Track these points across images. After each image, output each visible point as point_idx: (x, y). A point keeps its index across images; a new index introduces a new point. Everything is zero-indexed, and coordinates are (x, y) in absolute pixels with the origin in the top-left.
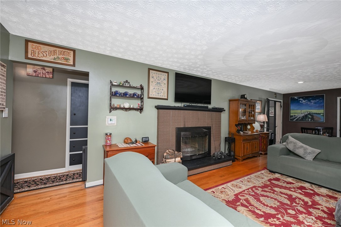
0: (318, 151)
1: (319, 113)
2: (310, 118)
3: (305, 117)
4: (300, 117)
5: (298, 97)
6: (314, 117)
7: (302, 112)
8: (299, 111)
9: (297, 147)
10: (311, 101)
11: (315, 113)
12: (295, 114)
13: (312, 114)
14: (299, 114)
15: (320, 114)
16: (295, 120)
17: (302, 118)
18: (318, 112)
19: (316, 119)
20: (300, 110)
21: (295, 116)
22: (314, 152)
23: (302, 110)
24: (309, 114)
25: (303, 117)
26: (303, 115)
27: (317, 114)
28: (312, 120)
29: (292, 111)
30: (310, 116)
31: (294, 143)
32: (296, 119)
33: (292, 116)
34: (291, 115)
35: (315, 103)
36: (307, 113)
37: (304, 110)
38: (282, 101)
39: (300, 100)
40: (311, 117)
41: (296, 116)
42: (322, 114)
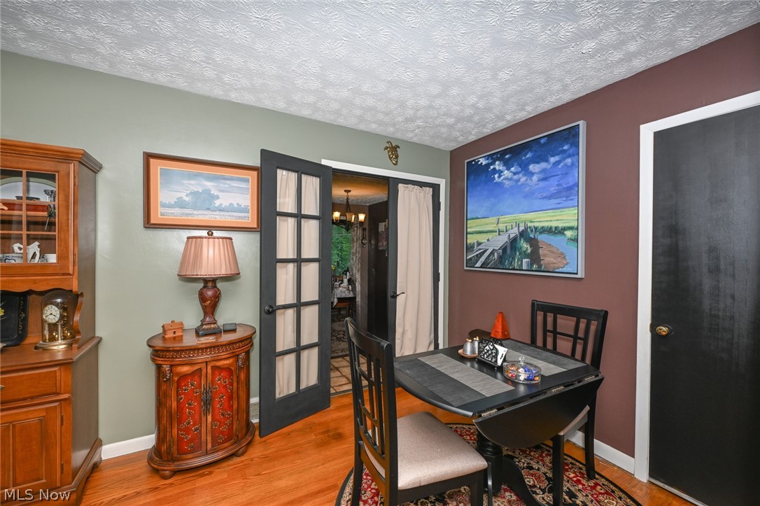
1: (561, 225)
2: (525, 255)
3: (508, 251)
4: (492, 253)
6: (541, 251)
7: (502, 227)
8: (490, 223)
11: (543, 230)
12: (482, 238)
13: (532, 236)
14: (490, 236)
15: (560, 231)
16: (478, 264)
17: (501, 258)
18: (554, 224)
19: (548, 259)
20: (494, 219)
21: (479, 244)
23: (503, 219)
24: (523, 234)
25: (504, 249)
26: (503, 240)
27: (550, 230)
28: (532, 263)
30: (525, 246)
32: (483, 259)
33: (470, 248)
34: (471, 239)
36: (514, 232)
37: (508, 218)
38: (443, 183)
40: (529, 251)
41: (482, 248)
42: (569, 234)
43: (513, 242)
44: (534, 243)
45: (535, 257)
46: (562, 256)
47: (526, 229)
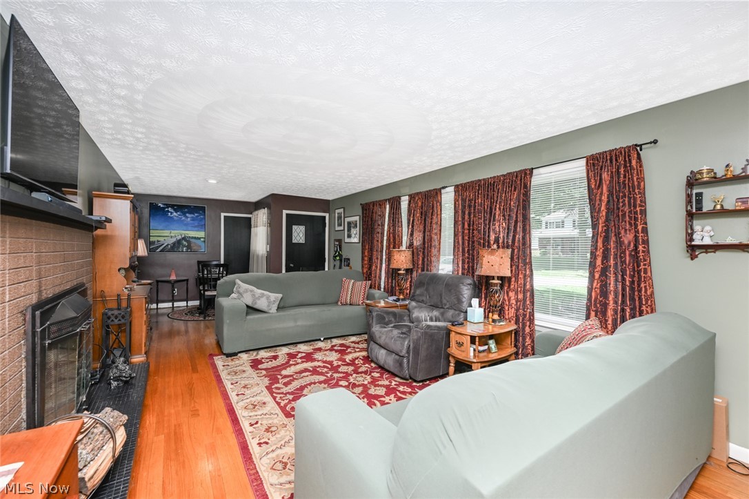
0: (280, 296)
2: (185, 246)
3: (176, 245)
4: (167, 245)
5: (164, 204)
6: (192, 245)
7: (172, 235)
8: (166, 233)
9: (257, 296)
10: (187, 215)
11: (193, 238)
12: (161, 239)
13: (188, 239)
14: (166, 238)
15: (199, 238)
16: (159, 250)
17: (172, 247)
18: (197, 236)
19: (194, 248)
20: (169, 231)
21: (158, 241)
22: (276, 298)
23: (173, 232)
24: (184, 239)
25: (174, 244)
26: (174, 240)
27: (195, 238)
28: (188, 249)
29: (153, 233)
30: (185, 243)
31: (251, 291)
32: (161, 248)
33: (153, 243)
34: (152, 239)
35: (193, 219)
36: (180, 237)
37: (176, 232)
39: (168, 211)
40: (187, 244)
41: (161, 243)
42: (202, 239)
43: (179, 242)
44: (189, 242)
45: (189, 247)
46: (200, 246)
47: (185, 237)
